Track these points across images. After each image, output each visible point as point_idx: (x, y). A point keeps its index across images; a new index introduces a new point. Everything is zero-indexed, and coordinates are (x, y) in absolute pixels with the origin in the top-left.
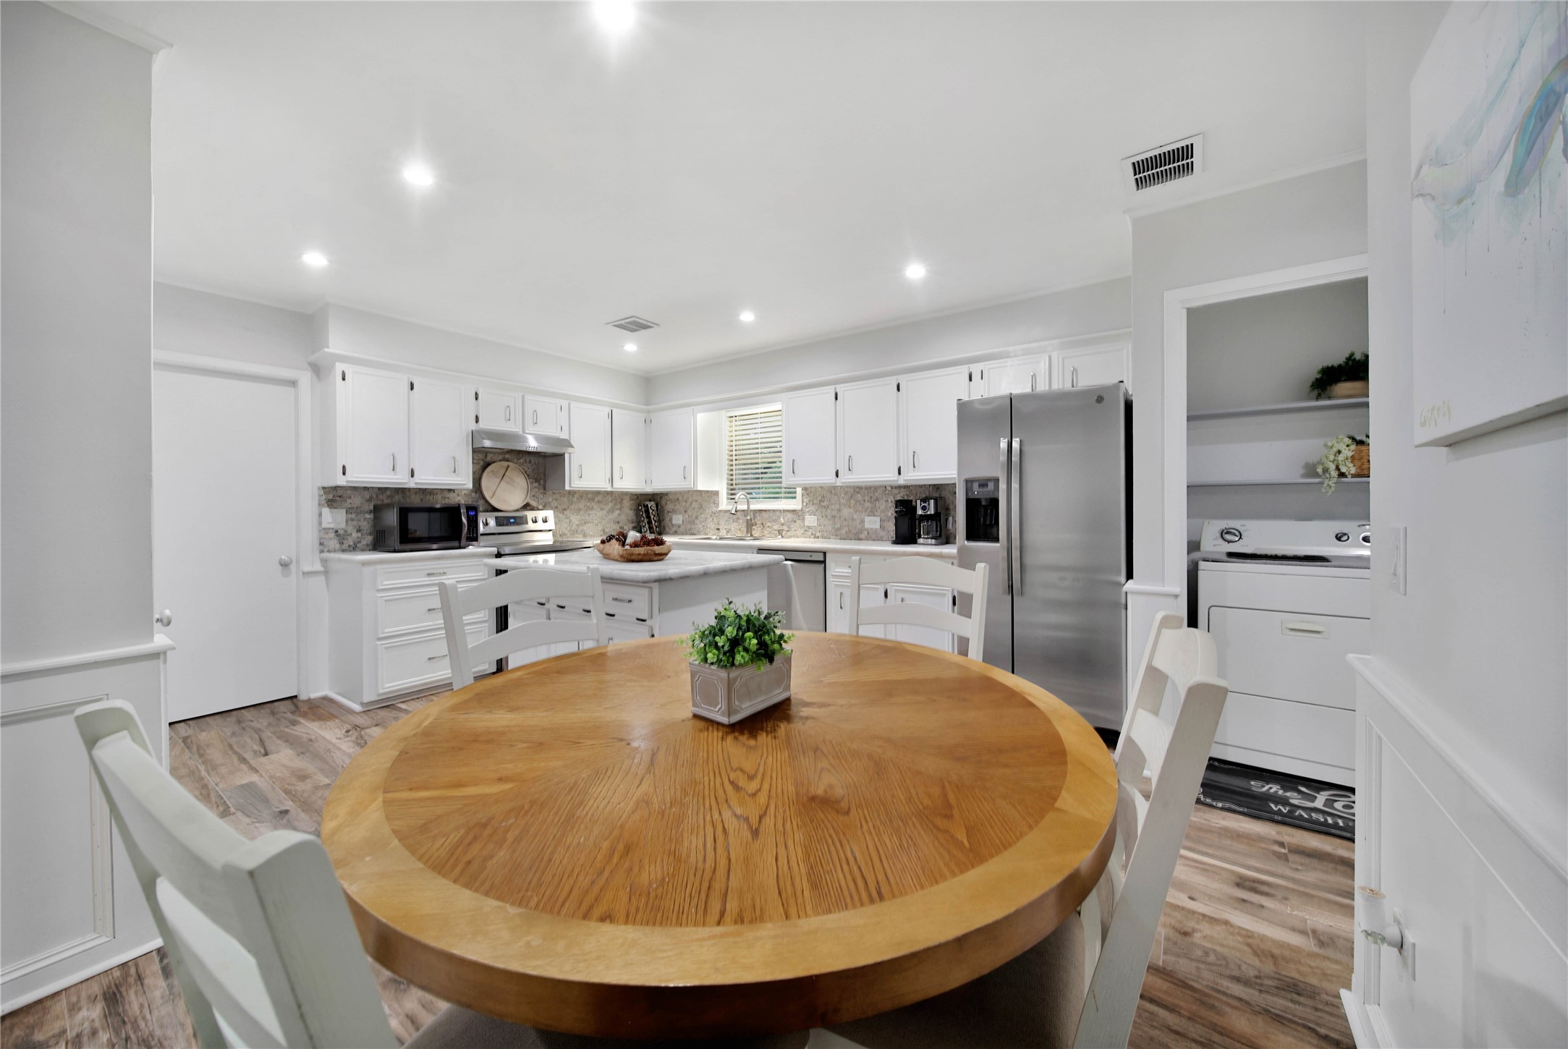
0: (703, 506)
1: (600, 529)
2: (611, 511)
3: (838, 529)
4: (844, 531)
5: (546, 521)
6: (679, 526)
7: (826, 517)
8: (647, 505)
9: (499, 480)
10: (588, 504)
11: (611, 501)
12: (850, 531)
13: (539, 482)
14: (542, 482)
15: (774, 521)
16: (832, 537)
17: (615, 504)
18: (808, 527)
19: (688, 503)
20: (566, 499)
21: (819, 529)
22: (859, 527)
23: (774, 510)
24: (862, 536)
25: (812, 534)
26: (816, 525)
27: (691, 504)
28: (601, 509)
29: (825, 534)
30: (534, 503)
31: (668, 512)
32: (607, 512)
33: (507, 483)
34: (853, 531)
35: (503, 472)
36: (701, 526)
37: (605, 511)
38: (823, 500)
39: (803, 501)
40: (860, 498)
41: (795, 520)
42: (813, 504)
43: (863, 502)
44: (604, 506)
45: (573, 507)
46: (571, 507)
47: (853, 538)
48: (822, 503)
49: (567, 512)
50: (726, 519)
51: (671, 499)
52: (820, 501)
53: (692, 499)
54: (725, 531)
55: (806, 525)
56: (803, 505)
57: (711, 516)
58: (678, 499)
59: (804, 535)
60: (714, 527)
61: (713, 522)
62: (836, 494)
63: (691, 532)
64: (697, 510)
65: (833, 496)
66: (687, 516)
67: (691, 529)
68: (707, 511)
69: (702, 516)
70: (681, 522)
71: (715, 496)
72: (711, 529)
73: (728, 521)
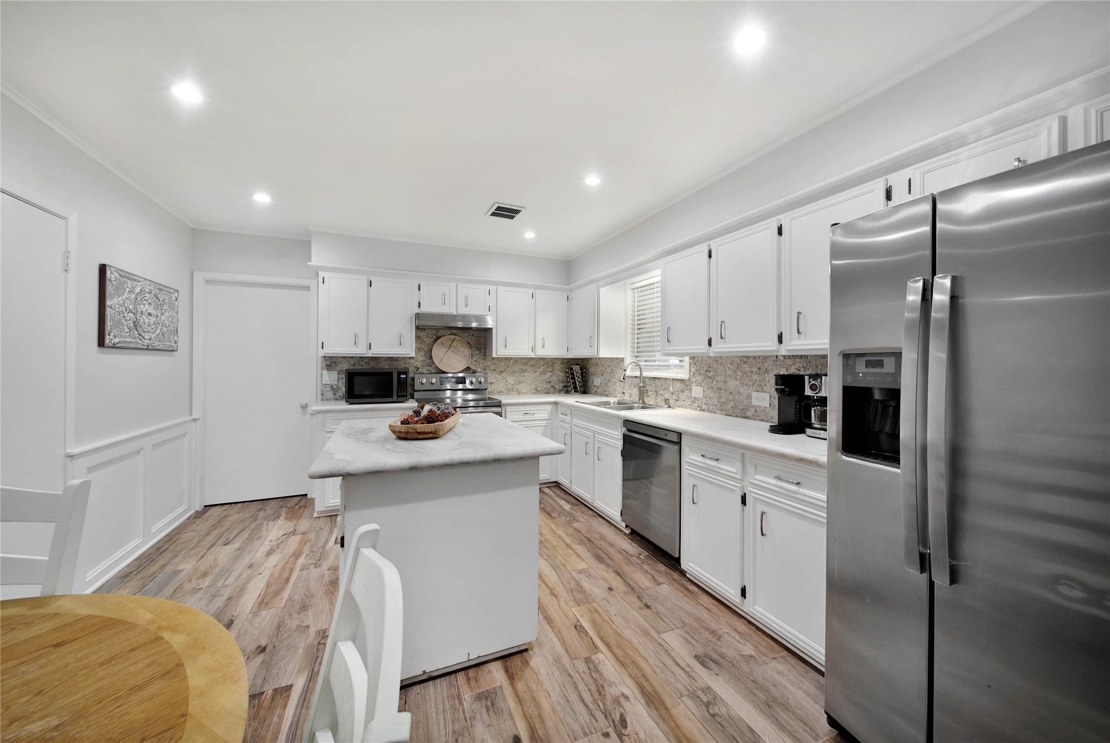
0: (614, 371)
1: (533, 388)
2: (544, 373)
3: (724, 403)
4: (729, 407)
6: (598, 388)
7: (712, 388)
9: (447, 350)
10: (522, 368)
11: (544, 365)
12: (736, 407)
13: (481, 350)
14: (482, 350)
15: (665, 390)
16: (717, 411)
17: (547, 368)
18: (695, 398)
19: (604, 368)
21: (705, 401)
22: (745, 402)
23: (666, 379)
24: (749, 414)
26: (702, 397)
27: (606, 368)
28: (535, 372)
29: (711, 408)
31: (591, 375)
32: (540, 374)
33: (453, 352)
34: (739, 407)
35: (450, 343)
37: (538, 374)
38: (709, 370)
39: (690, 371)
40: (747, 369)
41: (683, 390)
42: (700, 374)
43: (750, 374)
44: (536, 369)
45: (509, 370)
46: (507, 370)
47: (739, 415)
48: (708, 373)
49: (504, 374)
50: (629, 384)
51: (593, 364)
52: (706, 371)
53: (607, 364)
54: (628, 395)
55: (692, 396)
56: (690, 374)
57: (619, 381)
58: (598, 363)
59: (691, 407)
60: (621, 391)
61: (620, 386)
62: (722, 364)
63: (605, 393)
64: (609, 375)
65: (719, 366)
66: (603, 379)
67: (605, 391)
68: (616, 376)
69: (613, 380)
70: (599, 384)
71: (622, 363)
72: (619, 393)
73: (631, 386)
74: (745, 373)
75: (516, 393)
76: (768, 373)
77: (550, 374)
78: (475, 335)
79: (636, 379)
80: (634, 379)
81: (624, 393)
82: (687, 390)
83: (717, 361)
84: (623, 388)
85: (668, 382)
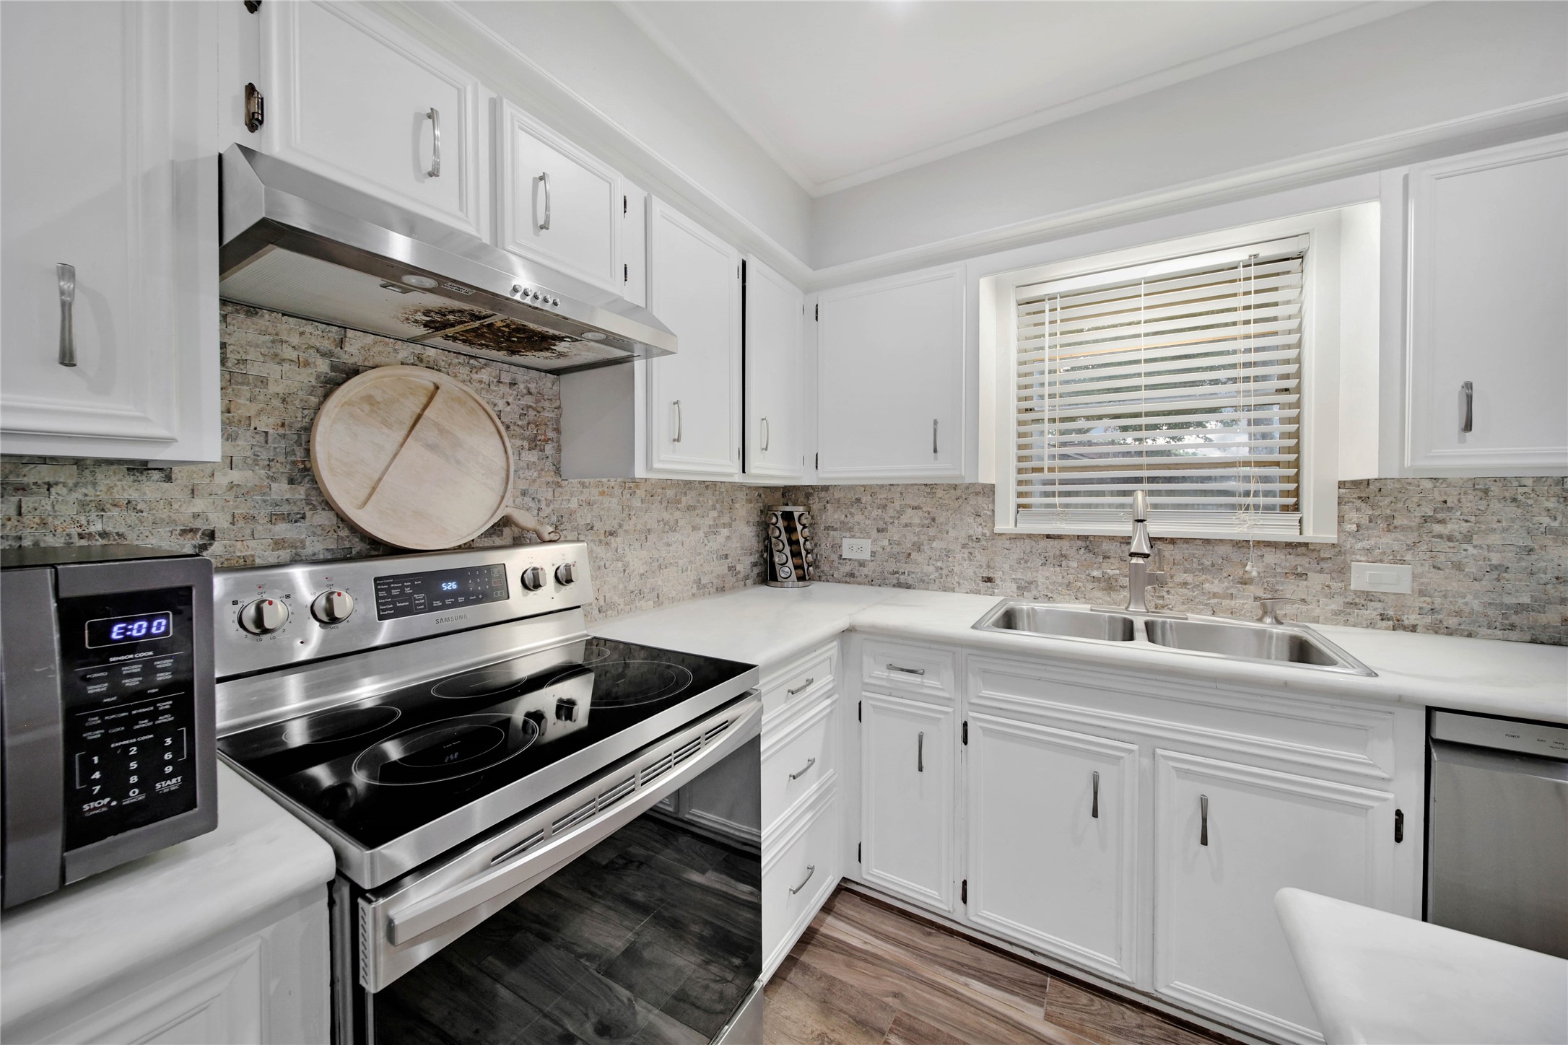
0: (939, 520)
1: (692, 578)
2: (713, 531)
5: (569, 581)
6: (862, 564)
7: (1459, 566)
8: (791, 513)
9: (398, 435)
10: (666, 516)
11: (714, 508)
13: (543, 450)
14: (549, 449)
17: (721, 513)
19: (891, 512)
20: (615, 500)
21: (1420, 602)
25: (1383, 617)
26: (1408, 588)
27: (900, 513)
28: (694, 528)
29: (1450, 621)
30: (526, 519)
31: (827, 528)
32: (706, 535)
33: (432, 448)
35: (413, 406)
36: (931, 569)
37: (701, 534)
38: (1440, 516)
39: (1341, 519)
41: (1301, 570)
42: (1391, 528)
44: (698, 520)
45: (629, 525)
46: (625, 528)
48: (1438, 528)
49: (618, 539)
50: (1015, 556)
51: (839, 500)
52: (1425, 519)
53: (903, 502)
54: (1014, 586)
55: (1352, 587)
56: (1340, 530)
57: (964, 546)
58: (858, 500)
59: (1342, 618)
60: (975, 573)
61: (970, 560)
62: (1514, 500)
63: (898, 579)
64: (917, 530)
65: (1495, 505)
66: (886, 543)
67: (897, 572)
68: (952, 533)
69: (934, 545)
70: (866, 556)
71: (980, 499)
72: (964, 578)
73: (1026, 562)
75: (651, 603)
77: (725, 532)
78: (522, 386)
79: (1051, 542)
80: (1045, 543)
81: (989, 580)
82: (1321, 571)
83: (1486, 491)
84: (989, 567)
85: (1222, 550)
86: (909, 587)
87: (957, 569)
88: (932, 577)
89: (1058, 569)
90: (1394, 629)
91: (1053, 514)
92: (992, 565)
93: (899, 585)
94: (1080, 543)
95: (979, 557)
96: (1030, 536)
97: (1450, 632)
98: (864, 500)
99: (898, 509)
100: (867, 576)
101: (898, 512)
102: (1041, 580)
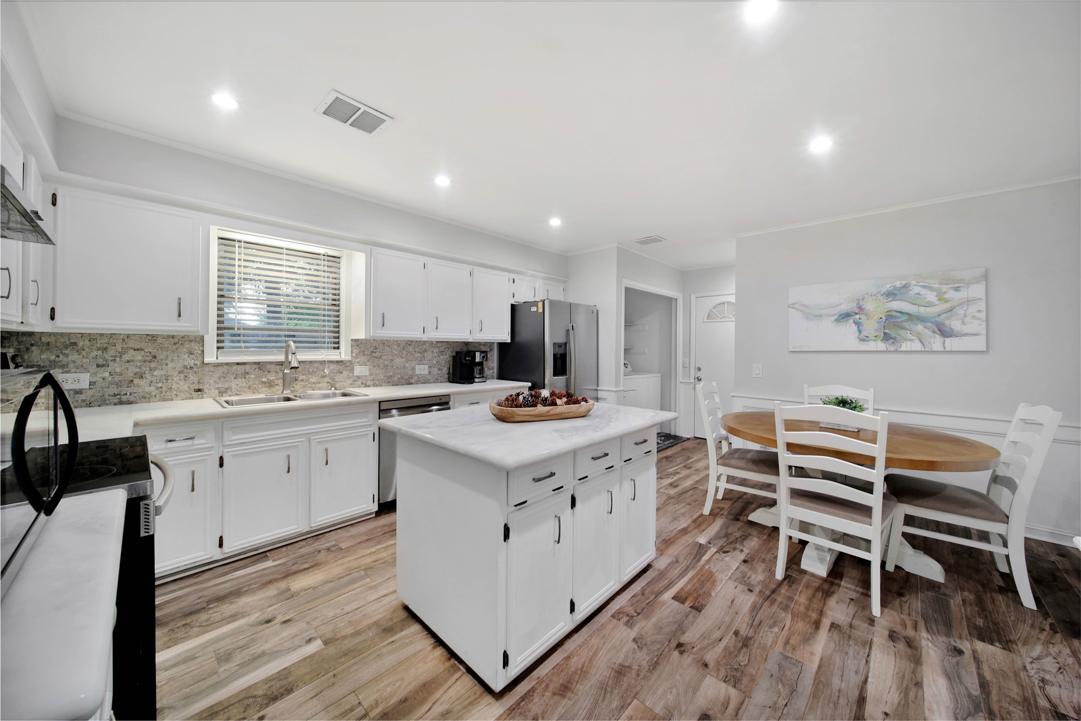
0: (159, 357)
3: (391, 377)
4: (396, 379)
7: (379, 366)
12: (402, 378)
16: (384, 384)
18: (359, 377)
21: (371, 378)
22: (409, 373)
24: (414, 381)
25: (362, 384)
26: (367, 374)
27: (122, 353)
29: (377, 382)
34: (405, 377)
36: (152, 389)
38: (375, 351)
39: (352, 352)
40: (411, 349)
41: (341, 370)
42: (364, 355)
43: (414, 353)
47: (405, 383)
48: (374, 354)
50: (218, 375)
51: (48, 344)
52: (372, 352)
53: (125, 346)
54: (217, 392)
55: (355, 375)
56: (352, 356)
57: (180, 372)
58: (75, 344)
59: (352, 385)
60: (189, 387)
61: (185, 380)
62: (389, 346)
63: (120, 399)
64: (139, 364)
65: (386, 348)
66: (107, 374)
67: (119, 394)
68: (171, 365)
69: (155, 373)
70: (85, 385)
71: (193, 344)
72: (180, 391)
73: (224, 378)
74: (409, 353)
76: (427, 352)
79: (240, 366)
80: (235, 367)
81: (199, 390)
82: (347, 370)
83: (384, 343)
84: (199, 383)
85: (316, 365)
86: (130, 403)
87: (175, 386)
88: (153, 394)
89: (244, 380)
90: (365, 387)
91: (240, 352)
92: (201, 381)
93: (121, 403)
94: (255, 366)
95: (192, 378)
96: (227, 364)
97: (377, 386)
98: (81, 344)
99: (120, 350)
100: (84, 401)
101: (120, 352)
102: (233, 386)
